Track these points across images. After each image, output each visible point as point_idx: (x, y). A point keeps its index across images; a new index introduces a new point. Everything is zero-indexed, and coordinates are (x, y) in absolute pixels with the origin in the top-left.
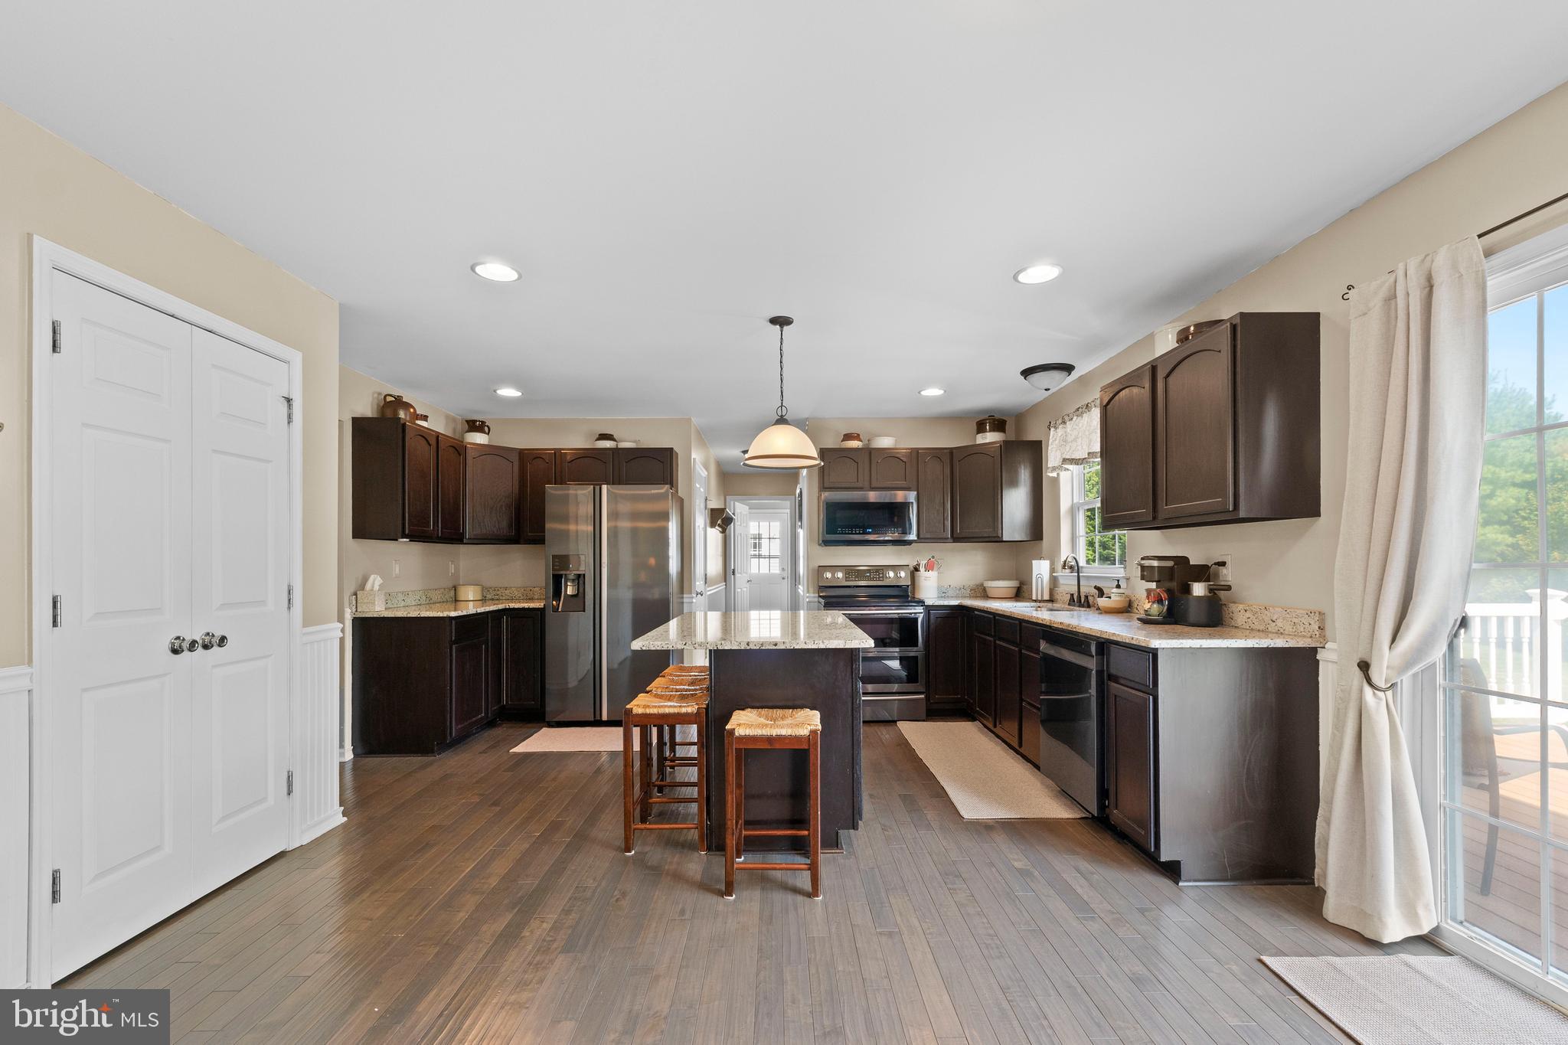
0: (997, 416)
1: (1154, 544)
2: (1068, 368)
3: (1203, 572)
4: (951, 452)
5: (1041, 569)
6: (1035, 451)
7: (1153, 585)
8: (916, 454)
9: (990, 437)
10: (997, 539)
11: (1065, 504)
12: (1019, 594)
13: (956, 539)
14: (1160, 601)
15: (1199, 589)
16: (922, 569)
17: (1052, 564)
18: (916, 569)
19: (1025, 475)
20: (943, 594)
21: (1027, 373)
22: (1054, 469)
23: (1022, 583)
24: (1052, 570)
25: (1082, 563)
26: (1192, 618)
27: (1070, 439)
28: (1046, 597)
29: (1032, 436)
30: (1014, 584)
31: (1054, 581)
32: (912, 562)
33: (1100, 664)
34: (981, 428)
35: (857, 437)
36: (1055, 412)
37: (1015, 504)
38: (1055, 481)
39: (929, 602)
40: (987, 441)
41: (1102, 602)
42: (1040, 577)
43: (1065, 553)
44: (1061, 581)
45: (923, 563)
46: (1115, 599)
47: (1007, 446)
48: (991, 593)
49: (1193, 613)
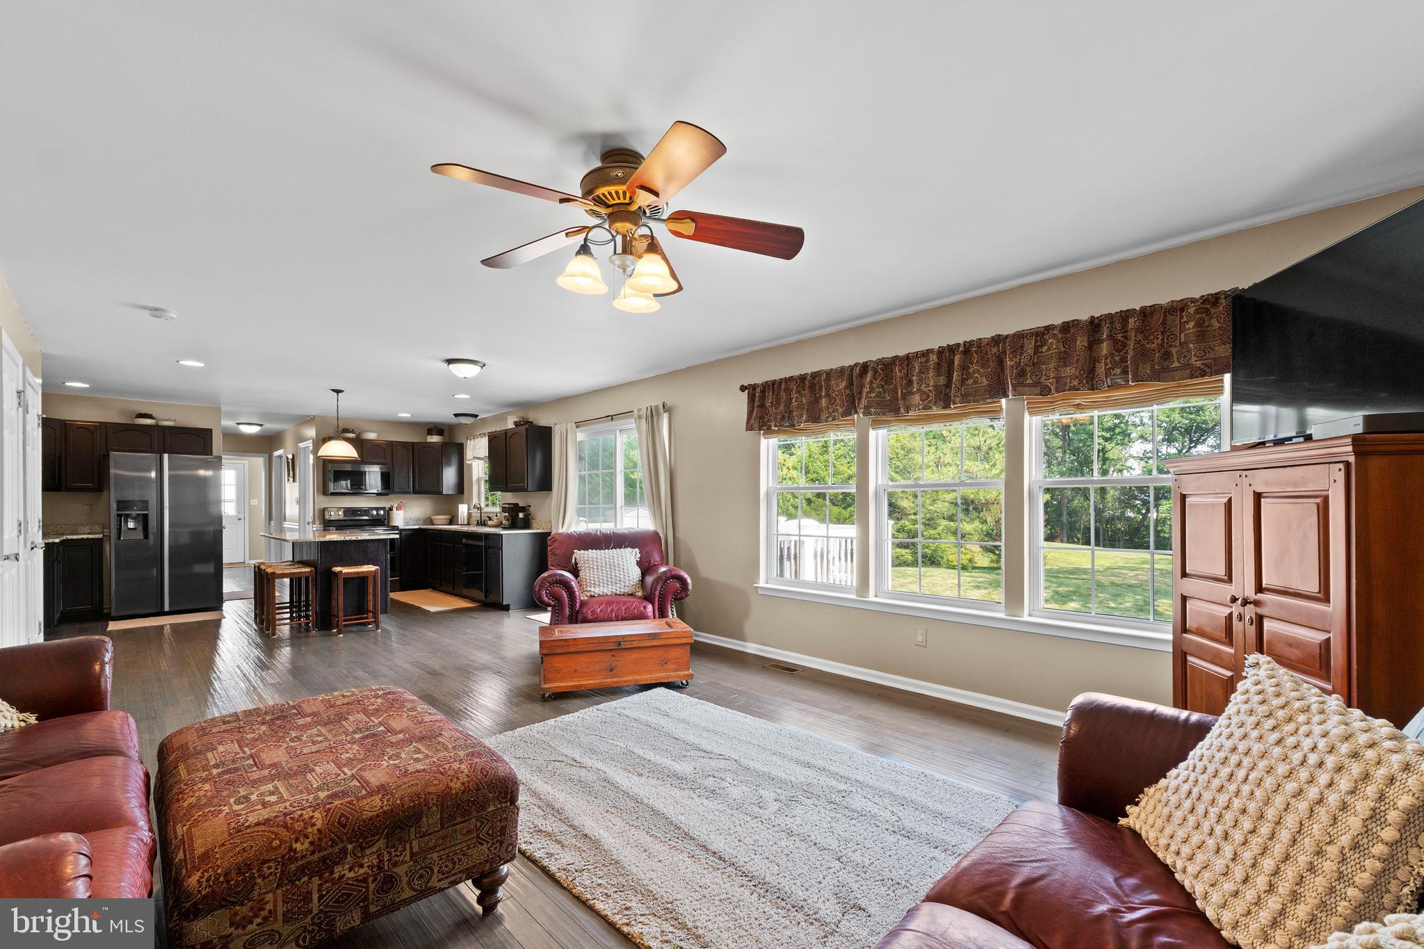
0: (439, 427)
1: (510, 498)
2: (476, 416)
3: (523, 509)
4: (413, 444)
5: (463, 509)
6: (460, 449)
7: (507, 514)
8: (392, 444)
9: (435, 439)
10: (440, 493)
11: (475, 478)
12: (451, 522)
13: (415, 492)
14: (508, 520)
15: (521, 515)
16: (394, 509)
17: (469, 506)
18: (391, 509)
19: (455, 460)
20: (407, 523)
21: (456, 415)
22: (469, 460)
23: (453, 517)
24: (469, 509)
25: (483, 505)
26: (519, 526)
27: (477, 447)
28: (466, 523)
29: (459, 440)
30: (448, 517)
31: (470, 515)
32: (387, 506)
33: (486, 543)
34: (430, 432)
35: (353, 432)
36: (471, 433)
37: (449, 476)
38: (470, 465)
39: (401, 527)
40: (433, 441)
41: (490, 523)
42: (462, 513)
43: (475, 501)
44: (473, 515)
45: (395, 506)
46: (495, 521)
47: (444, 445)
48: (435, 522)
49: (519, 524)
